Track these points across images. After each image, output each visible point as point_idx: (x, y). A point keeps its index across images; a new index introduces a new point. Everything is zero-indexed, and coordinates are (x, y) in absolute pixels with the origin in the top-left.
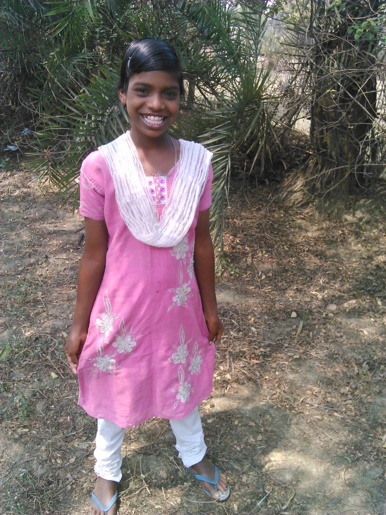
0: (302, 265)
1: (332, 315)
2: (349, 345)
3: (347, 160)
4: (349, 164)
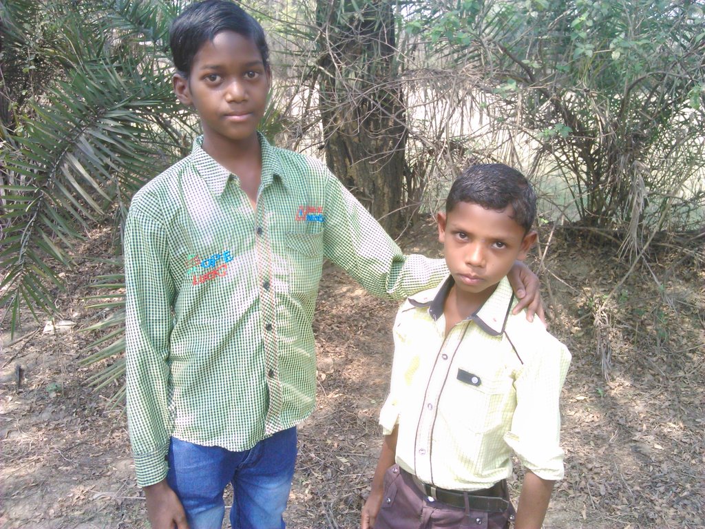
3: (383, 196)
4: (386, 201)
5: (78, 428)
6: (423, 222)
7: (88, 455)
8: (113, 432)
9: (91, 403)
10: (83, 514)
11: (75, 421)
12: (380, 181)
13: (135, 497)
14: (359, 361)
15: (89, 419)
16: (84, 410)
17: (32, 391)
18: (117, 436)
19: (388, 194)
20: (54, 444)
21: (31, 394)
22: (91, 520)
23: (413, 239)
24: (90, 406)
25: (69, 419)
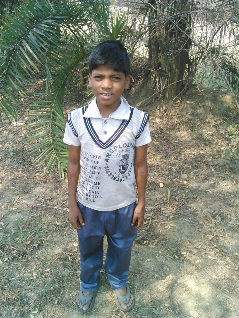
0: (157, 148)
1: (186, 182)
2: (203, 203)
3: (175, 73)
4: (176, 76)
5: (21, 170)
6: (193, 88)
7: (23, 183)
8: (36, 173)
9: (28, 159)
10: (17, 209)
11: (20, 166)
12: (174, 66)
13: (40, 205)
14: (152, 153)
15: (26, 166)
16: (24, 162)
17: (3, 151)
18: (37, 176)
19: (178, 72)
20: (9, 176)
21: (2, 152)
22: (20, 212)
23: (187, 97)
24: (27, 160)
25: (18, 165)
